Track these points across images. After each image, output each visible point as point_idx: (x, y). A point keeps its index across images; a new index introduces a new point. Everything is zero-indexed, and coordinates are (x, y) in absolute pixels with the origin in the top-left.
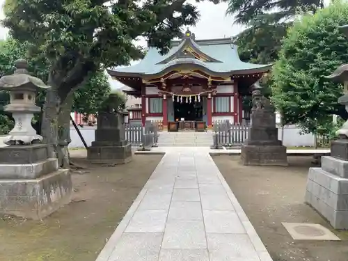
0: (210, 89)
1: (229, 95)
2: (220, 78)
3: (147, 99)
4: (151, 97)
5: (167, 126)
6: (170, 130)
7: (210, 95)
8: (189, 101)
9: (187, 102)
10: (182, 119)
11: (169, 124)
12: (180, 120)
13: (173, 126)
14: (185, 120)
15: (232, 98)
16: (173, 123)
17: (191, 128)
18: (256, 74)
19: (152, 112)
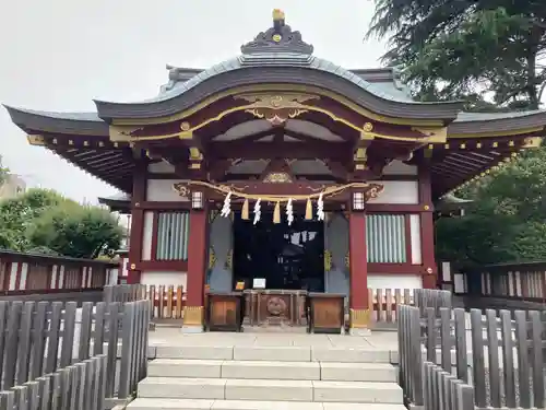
0: (359, 177)
1: (404, 211)
2: (405, 130)
3: (150, 217)
4: (161, 209)
5: (199, 309)
6: (210, 324)
7: (359, 196)
8: (284, 216)
9: (277, 219)
10: (259, 283)
11: (208, 301)
12: (250, 286)
13: (221, 310)
14: (268, 286)
15: (414, 220)
16: (224, 298)
17: (290, 316)
18: (503, 141)
19: (162, 255)
